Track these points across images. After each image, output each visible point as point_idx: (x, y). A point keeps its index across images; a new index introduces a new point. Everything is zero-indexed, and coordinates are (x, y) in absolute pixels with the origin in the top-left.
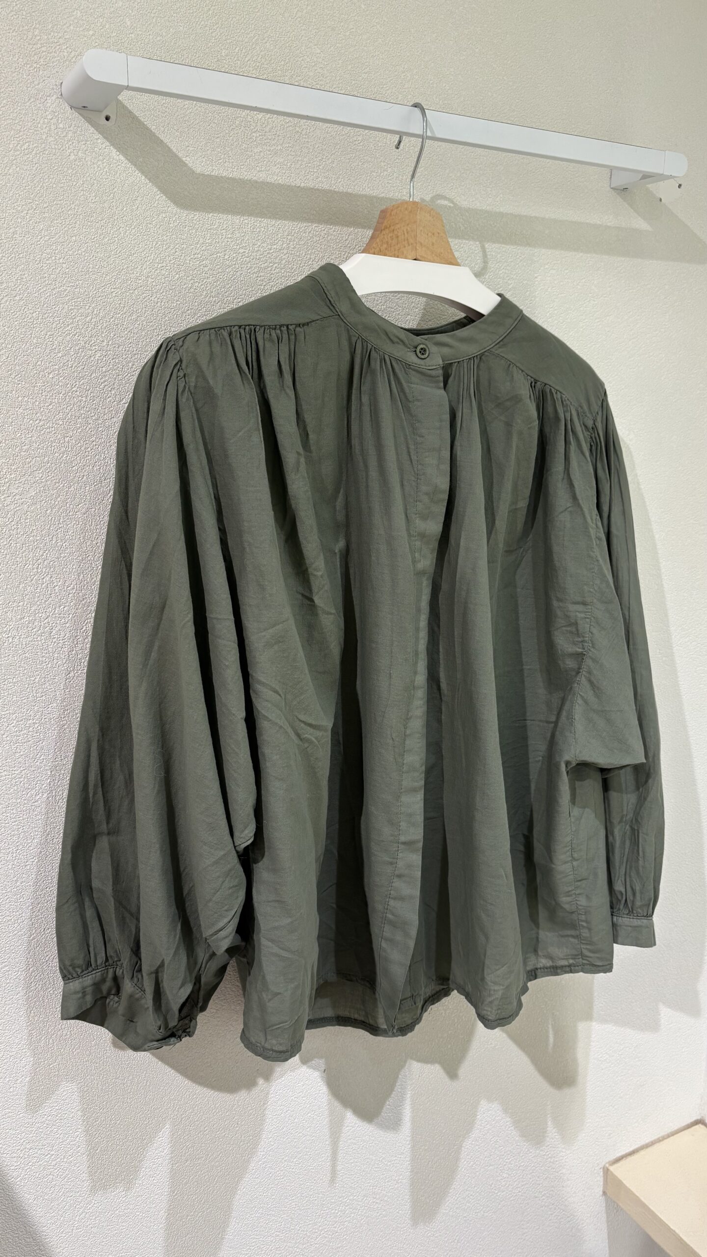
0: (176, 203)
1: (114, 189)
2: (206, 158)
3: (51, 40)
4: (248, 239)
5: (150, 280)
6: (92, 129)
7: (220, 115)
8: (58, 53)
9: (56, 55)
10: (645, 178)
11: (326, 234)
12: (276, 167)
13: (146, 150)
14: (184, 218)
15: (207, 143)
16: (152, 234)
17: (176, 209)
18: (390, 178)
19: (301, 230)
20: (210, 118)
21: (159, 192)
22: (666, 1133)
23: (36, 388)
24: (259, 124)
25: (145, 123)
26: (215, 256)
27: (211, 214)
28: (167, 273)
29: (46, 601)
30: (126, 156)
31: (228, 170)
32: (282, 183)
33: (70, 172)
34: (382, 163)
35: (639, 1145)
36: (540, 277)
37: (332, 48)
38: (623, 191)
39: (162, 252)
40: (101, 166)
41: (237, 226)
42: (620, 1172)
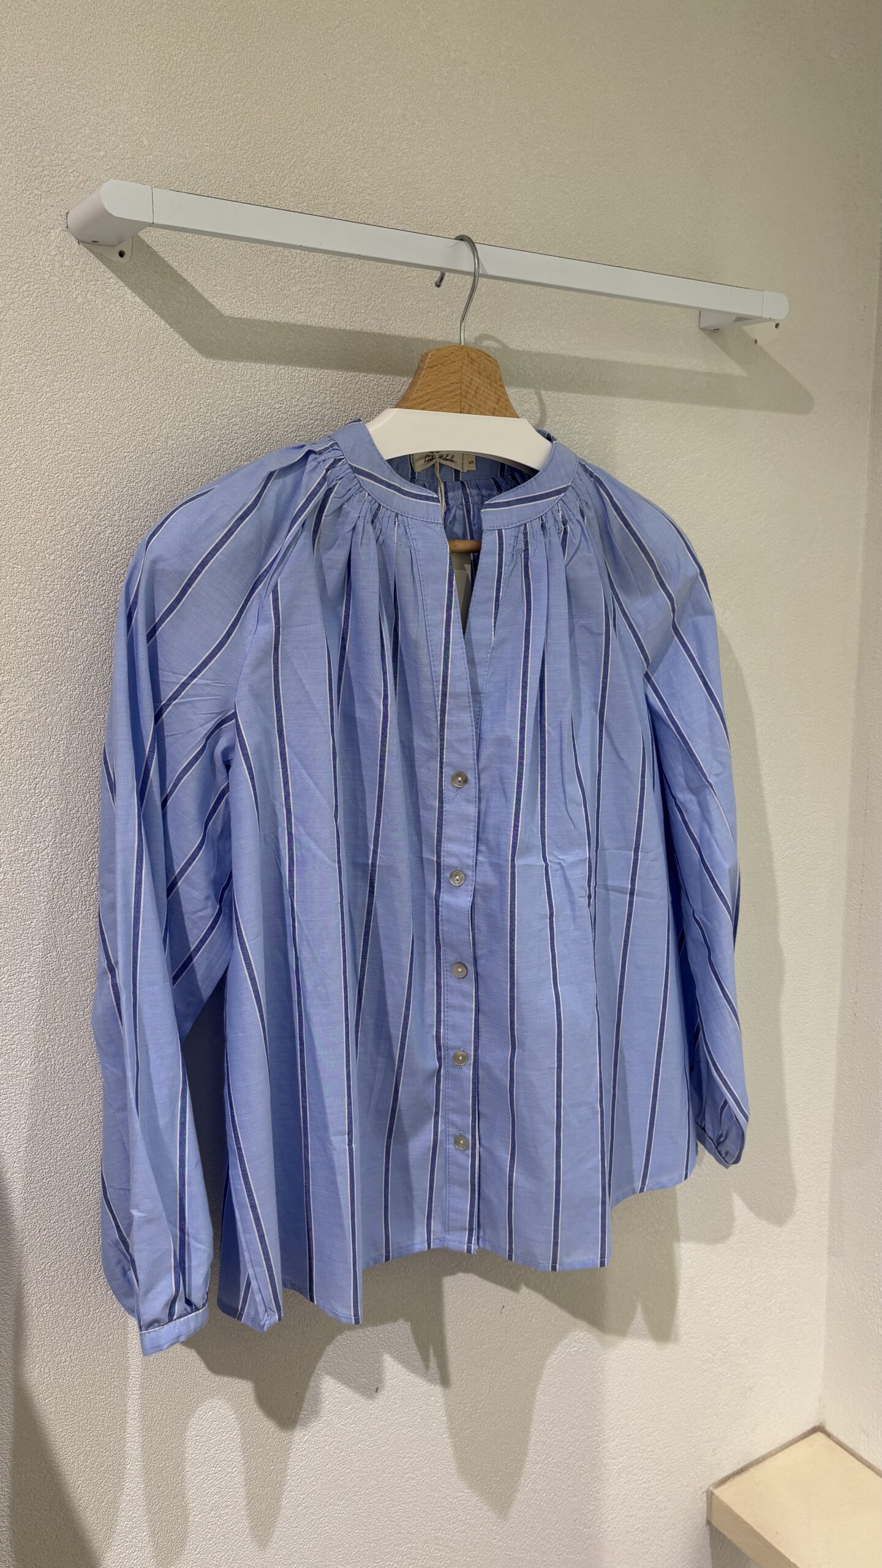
0: (200, 352)
2: (236, 299)
3: (55, 162)
5: (170, 442)
6: (103, 267)
8: (63, 177)
9: (60, 180)
10: (741, 321)
12: (318, 308)
14: (210, 368)
15: (237, 281)
16: (173, 387)
17: (201, 358)
18: (448, 319)
20: (240, 253)
21: (181, 339)
22: (779, 1446)
23: (34, 573)
24: (298, 260)
25: (166, 259)
26: (247, 412)
27: (242, 364)
29: (45, 828)
30: (143, 297)
31: (262, 312)
32: (324, 326)
33: (77, 317)
34: (440, 302)
35: (748, 1462)
36: (621, 431)
37: (382, 171)
38: (714, 332)
40: (113, 310)
41: (271, 378)
42: (726, 1494)
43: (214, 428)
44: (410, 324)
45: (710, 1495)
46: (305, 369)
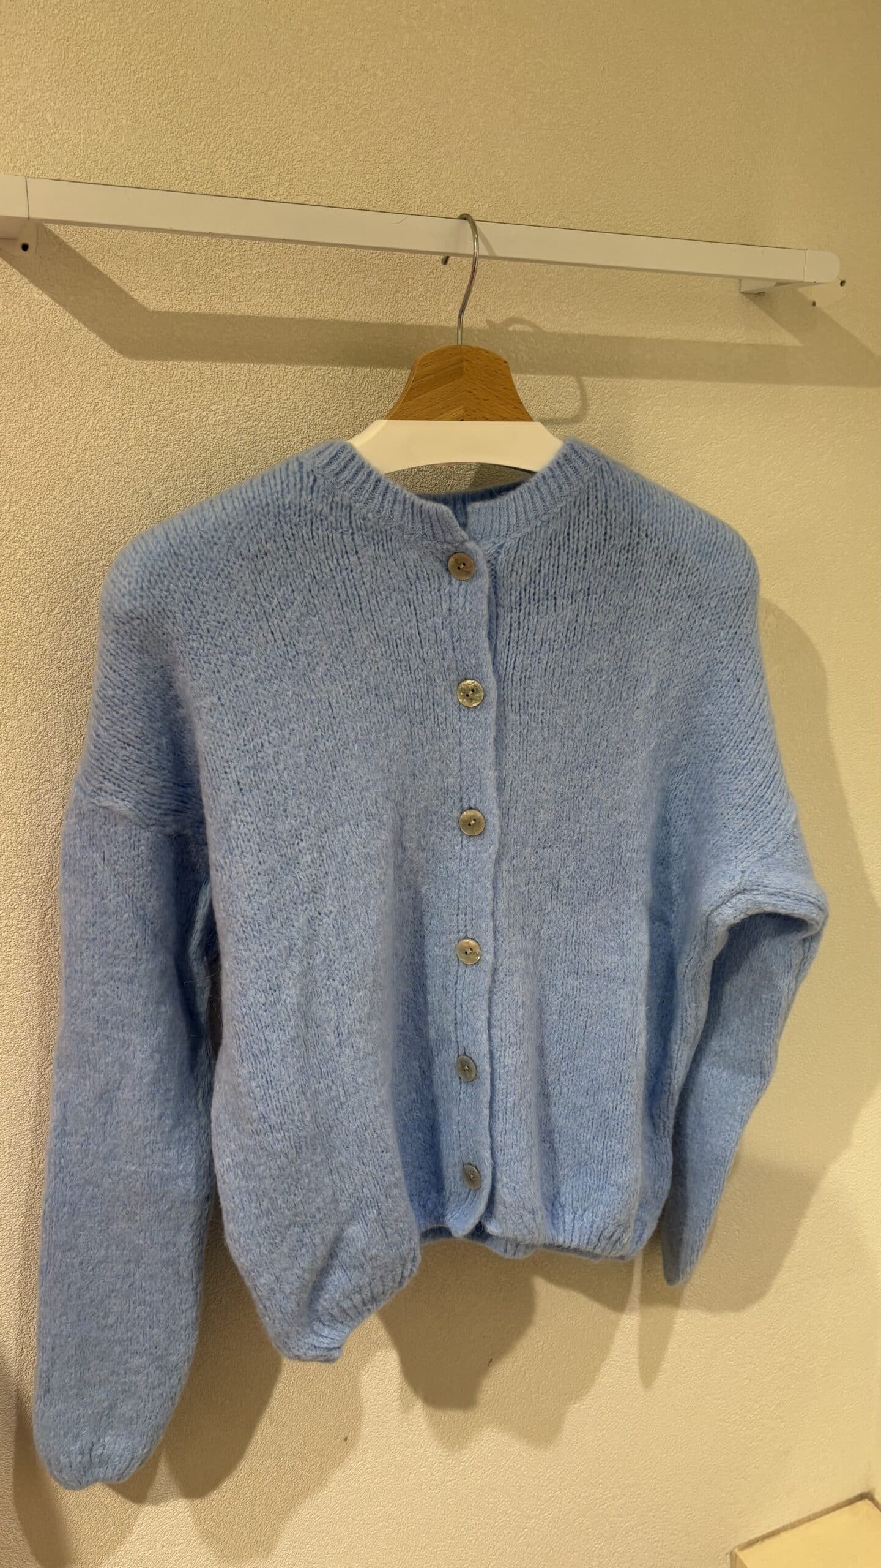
0: (122, 351)
1: (35, 339)
2: (162, 290)
4: (223, 392)
10: (783, 284)
11: (332, 378)
12: (261, 296)
13: (79, 285)
14: (133, 370)
17: (122, 359)
19: (296, 376)
22: (819, 1510)
28: (111, 443)
30: (51, 295)
31: (193, 304)
32: (269, 316)
35: (783, 1524)
36: (638, 417)
38: (755, 296)
39: (104, 416)
40: (17, 311)
41: (206, 376)
42: (750, 1559)
43: (140, 436)
46: (247, 365)
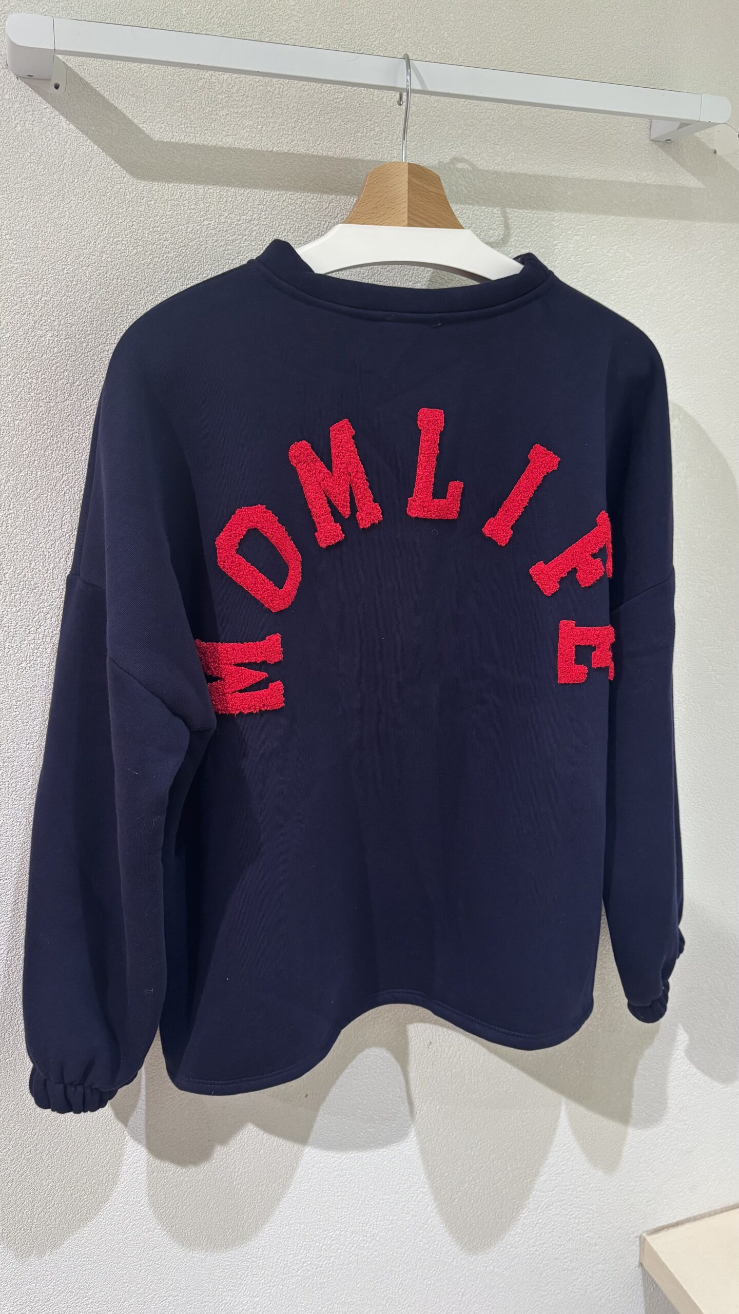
0: (132, 174)
1: (63, 160)
2: (165, 124)
4: (214, 210)
5: (105, 256)
6: (40, 99)
7: (181, 77)
11: (303, 202)
12: (245, 131)
13: (99, 117)
14: (141, 188)
15: (166, 108)
17: (132, 179)
18: (377, 138)
19: (274, 199)
20: (169, 81)
21: (113, 162)
24: (224, 85)
25: (98, 89)
26: (177, 229)
27: (172, 184)
28: (123, 248)
30: (76, 125)
31: (190, 136)
32: (252, 148)
33: (16, 144)
34: (369, 122)
38: (665, 143)
39: (118, 226)
40: (50, 137)
41: (200, 197)
42: (656, 1242)
43: (146, 243)
44: (337, 145)
45: (642, 1241)
46: (233, 189)
